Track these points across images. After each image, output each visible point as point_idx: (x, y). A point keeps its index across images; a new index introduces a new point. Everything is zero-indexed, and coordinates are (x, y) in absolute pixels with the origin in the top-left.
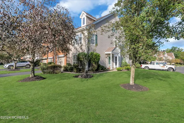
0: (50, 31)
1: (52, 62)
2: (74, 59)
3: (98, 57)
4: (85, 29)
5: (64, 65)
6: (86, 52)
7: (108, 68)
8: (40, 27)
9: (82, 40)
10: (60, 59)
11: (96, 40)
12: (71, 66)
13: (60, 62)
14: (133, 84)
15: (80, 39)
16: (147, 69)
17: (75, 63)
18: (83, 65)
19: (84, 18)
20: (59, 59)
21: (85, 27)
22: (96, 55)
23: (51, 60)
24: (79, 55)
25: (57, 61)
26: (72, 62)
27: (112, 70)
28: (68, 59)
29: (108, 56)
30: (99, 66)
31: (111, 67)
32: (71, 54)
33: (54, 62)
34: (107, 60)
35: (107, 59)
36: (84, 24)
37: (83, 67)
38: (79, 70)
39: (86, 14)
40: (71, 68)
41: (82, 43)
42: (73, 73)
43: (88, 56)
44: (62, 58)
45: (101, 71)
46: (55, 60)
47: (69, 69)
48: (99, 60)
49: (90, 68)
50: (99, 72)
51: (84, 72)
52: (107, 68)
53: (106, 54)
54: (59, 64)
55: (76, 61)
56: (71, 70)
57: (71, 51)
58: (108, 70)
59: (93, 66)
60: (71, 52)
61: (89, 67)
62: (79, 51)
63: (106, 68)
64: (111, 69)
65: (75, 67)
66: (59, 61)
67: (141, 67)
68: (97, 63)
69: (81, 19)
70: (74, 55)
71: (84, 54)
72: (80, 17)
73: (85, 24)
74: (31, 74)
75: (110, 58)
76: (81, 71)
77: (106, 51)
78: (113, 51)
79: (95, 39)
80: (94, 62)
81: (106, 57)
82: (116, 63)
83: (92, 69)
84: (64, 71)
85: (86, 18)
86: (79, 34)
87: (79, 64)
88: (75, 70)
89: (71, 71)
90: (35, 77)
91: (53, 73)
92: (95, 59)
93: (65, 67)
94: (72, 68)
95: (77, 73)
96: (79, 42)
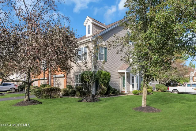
0: (53, 49)
1: (47, 85)
2: (76, 79)
3: (107, 77)
4: (91, 40)
5: (63, 88)
6: (92, 70)
7: (122, 92)
8: (43, 45)
9: (87, 56)
10: (58, 81)
11: (106, 54)
12: (72, 88)
13: (58, 84)
14: (145, 106)
15: (85, 54)
16: (175, 93)
17: (78, 85)
18: (88, 87)
19: (90, 25)
20: (56, 80)
21: (91, 38)
22: (105, 74)
23: (44, 82)
24: (83, 74)
25: (53, 83)
26: (74, 84)
27: (127, 94)
28: (69, 80)
29: (121, 76)
30: (109, 88)
31: (126, 90)
32: (72, 73)
33: (49, 85)
34: (121, 81)
35: (121, 79)
36: (89, 33)
37: (88, 89)
38: (83, 94)
39: (91, 21)
40: (73, 91)
41: (87, 59)
42: (76, 97)
43: (95, 75)
44: (60, 79)
45: (113, 94)
46: (51, 81)
47: (70, 93)
48: (109, 81)
49: (98, 91)
50: (109, 96)
51: (90, 95)
52: (120, 92)
53: (119, 73)
54: (57, 86)
55: (79, 83)
56: (73, 94)
57: (73, 69)
58: (122, 94)
59: (101, 88)
60: (72, 71)
61: (96, 89)
62: (83, 70)
63: (118, 92)
64: (126, 92)
65: (79, 90)
66: (56, 83)
67: (168, 91)
68: (107, 84)
69: (86, 26)
70: (77, 74)
71: (90, 72)
72: (85, 24)
73: (91, 34)
74: (26, 97)
75: (124, 78)
76: (86, 94)
77: (119, 69)
78: (128, 69)
79: (104, 54)
80: (103, 83)
81: (120, 77)
82: (133, 85)
83: (101, 92)
84: (64, 95)
85: (91, 25)
86: (83, 47)
87: (83, 86)
88: (78, 94)
89: (72, 96)
90: (30, 101)
91: (50, 98)
92: (103, 79)
93: (64, 90)
94: (75, 91)
95: (80, 98)
96: (83, 58)
